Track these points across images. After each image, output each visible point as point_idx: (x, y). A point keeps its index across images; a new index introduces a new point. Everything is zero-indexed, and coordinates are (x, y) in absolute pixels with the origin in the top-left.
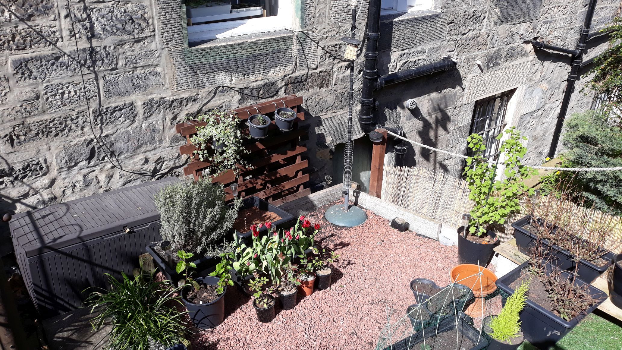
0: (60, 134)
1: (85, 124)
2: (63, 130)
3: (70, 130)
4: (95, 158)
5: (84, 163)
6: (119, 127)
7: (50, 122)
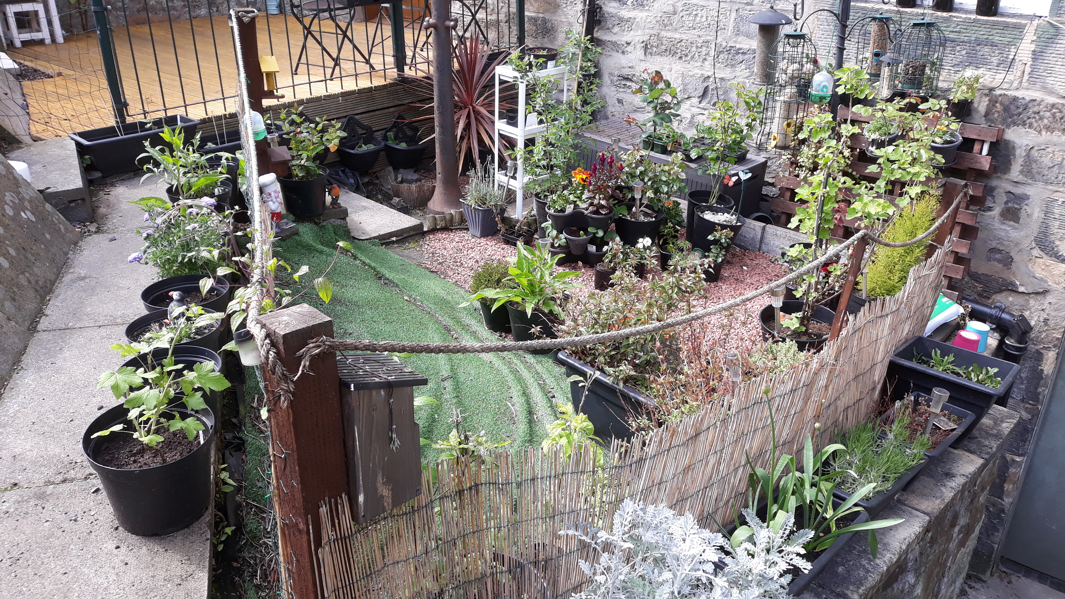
0: (684, 59)
1: (707, 57)
2: (686, 56)
3: (692, 57)
4: (708, 100)
5: (695, 101)
6: (738, 74)
7: (678, 42)
